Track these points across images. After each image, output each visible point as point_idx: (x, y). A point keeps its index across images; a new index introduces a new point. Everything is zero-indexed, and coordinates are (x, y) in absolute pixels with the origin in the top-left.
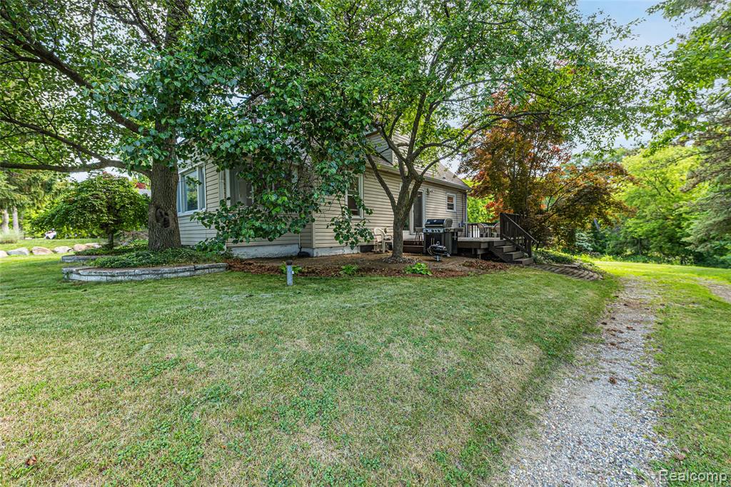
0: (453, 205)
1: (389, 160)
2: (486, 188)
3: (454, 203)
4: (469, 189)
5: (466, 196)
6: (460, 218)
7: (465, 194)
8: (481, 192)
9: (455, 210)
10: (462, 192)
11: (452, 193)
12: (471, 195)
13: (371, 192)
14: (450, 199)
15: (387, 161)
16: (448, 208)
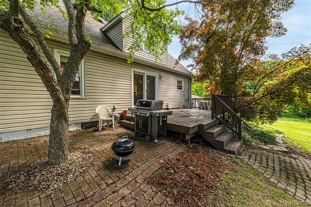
0: (181, 86)
1: (121, 48)
2: (204, 75)
3: (183, 84)
4: (193, 76)
5: (191, 81)
6: (187, 95)
7: (191, 79)
8: (201, 79)
9: (183, 90)
10: (188, 78)
11: (182, 78)
12: (195, 81)
13: (94, 77)
14: (180, 82)
15: (118, 48)
16: (178, 89)
